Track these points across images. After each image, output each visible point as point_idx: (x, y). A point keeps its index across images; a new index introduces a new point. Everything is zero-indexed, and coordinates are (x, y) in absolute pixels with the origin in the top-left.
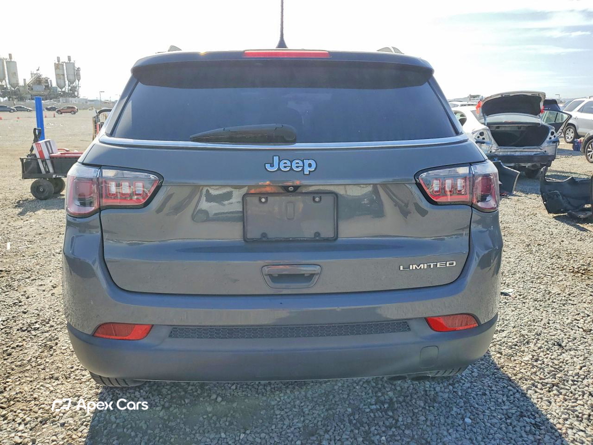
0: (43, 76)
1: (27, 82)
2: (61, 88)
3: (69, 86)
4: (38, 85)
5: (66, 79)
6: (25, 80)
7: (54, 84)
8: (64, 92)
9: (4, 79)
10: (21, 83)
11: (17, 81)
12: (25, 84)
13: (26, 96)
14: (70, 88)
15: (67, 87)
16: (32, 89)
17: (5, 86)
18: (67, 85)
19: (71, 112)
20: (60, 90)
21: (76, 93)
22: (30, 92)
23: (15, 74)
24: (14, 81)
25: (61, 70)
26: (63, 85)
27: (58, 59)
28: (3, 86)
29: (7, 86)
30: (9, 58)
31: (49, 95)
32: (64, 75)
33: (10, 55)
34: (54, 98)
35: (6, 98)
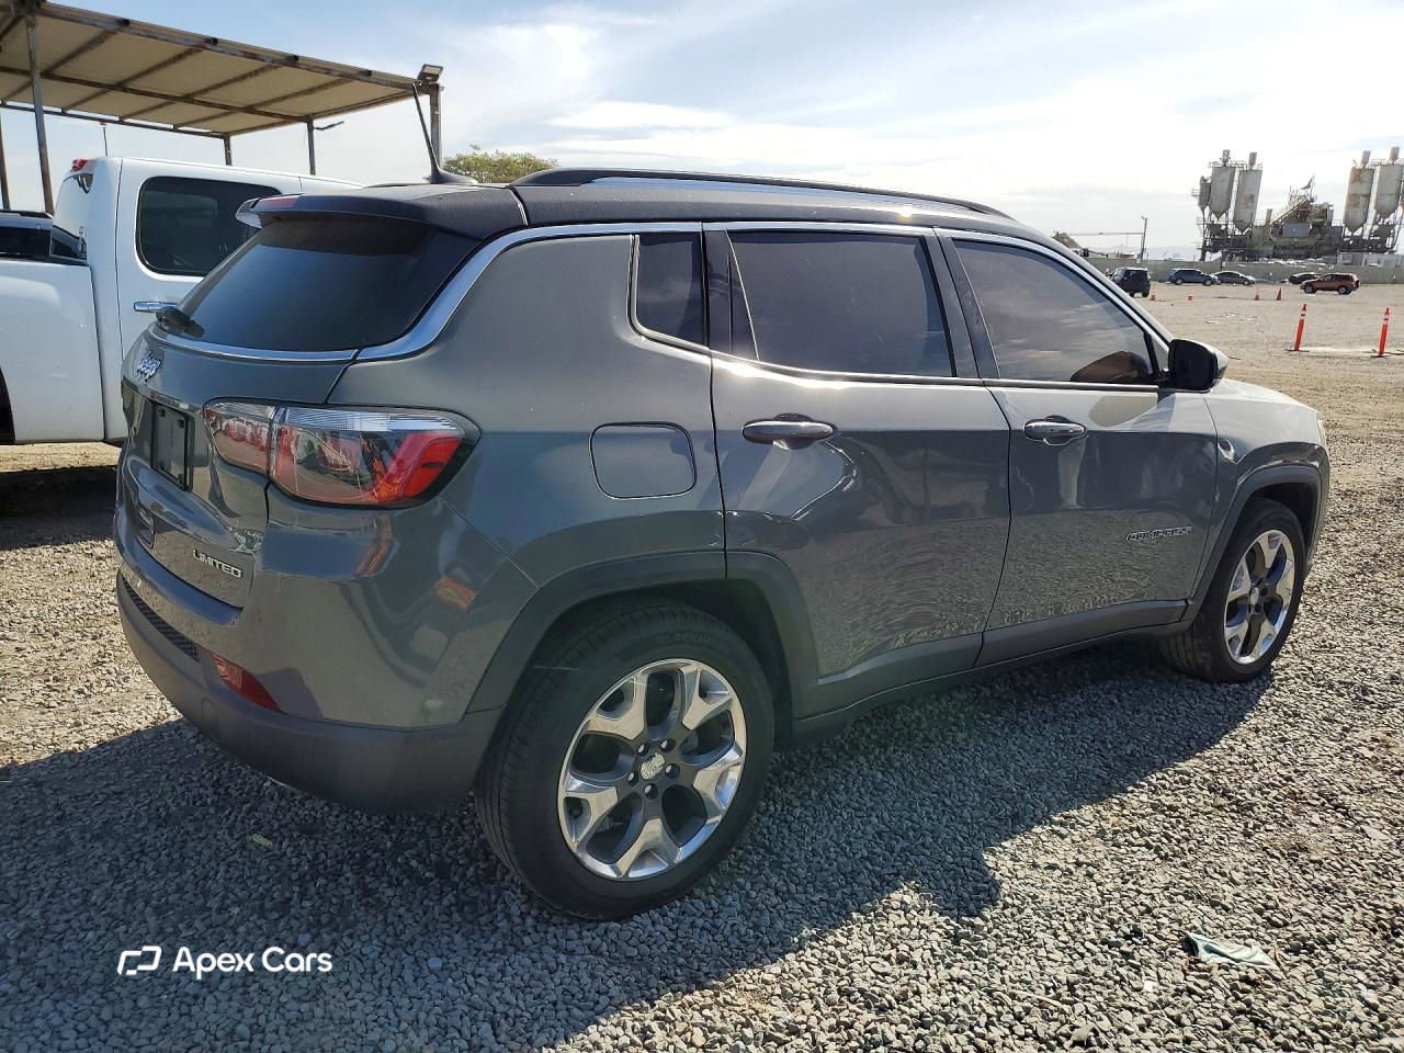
0: (1318, 202)
1: (1274, 218)
2: (1353, 229)
3: (1375, 223)
4: (1298, 221)
5: (1372, 205)
6: (1270, 212)
7: (1338, 220)
8: (1358, 240)
9: (1225, 211)
10: (1260, 219)
11: (1252, 216)
12: (1268, 221)
13: (1261, 248)
14: (1376, 227)
15: (1368, 226)
16: (1281, 233)
17: (1223, 227)
18: (1370, 220)
19: (1337, 290)
20: (1350, 234)
21: (1389, 241)
22: (1274, 239)
23: (1252, 199)
24: (1245, 217)
25: (1365, 186)
26: (1360, 221)
27: (1366, 155)
28: (1220, 226)
29: (1227, 228)
30: (1247, 162)
31: (1318, 246)
32: (1368, 196)
33: (1253, 156)
34: (1327, 253)
35: (1219, 254)
